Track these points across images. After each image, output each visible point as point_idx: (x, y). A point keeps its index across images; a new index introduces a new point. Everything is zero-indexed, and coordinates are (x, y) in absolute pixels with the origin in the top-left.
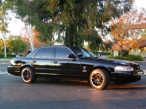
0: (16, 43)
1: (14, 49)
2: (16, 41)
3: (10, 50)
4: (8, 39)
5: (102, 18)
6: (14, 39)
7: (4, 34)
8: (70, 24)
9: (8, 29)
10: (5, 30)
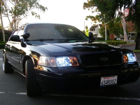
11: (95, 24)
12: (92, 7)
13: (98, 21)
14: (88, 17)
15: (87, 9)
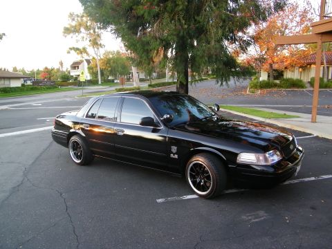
0: (114, 62)
1: (111, 71)
2: (113, 59)
3: (105, 73)
4: (102, 57)
5: (233, 23)
6: (111, 56)
7: (96, 49)
8: (178, 35)
9: (102, 42)
10: (97, 44)
11: (81, 59)
12: (77, 34)
13: (85, 54)
14: (71, 49)
15: (69, 36)
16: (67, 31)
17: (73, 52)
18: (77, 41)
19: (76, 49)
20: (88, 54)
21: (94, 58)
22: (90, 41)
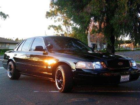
4: (71, 32)
11: (57, 33)
12: (55, 17)
13: (60, 30)
14: (50, 26)
15: (50, 18)
16: (49, 14)
17: (52, 28)
18: (55, 21)
19: (54, 27)
20: (62, 30)
21: (65, 33)
22: (63, 21)
